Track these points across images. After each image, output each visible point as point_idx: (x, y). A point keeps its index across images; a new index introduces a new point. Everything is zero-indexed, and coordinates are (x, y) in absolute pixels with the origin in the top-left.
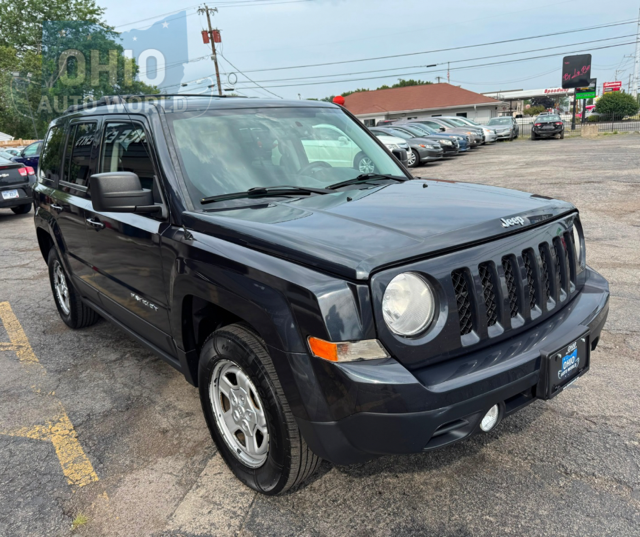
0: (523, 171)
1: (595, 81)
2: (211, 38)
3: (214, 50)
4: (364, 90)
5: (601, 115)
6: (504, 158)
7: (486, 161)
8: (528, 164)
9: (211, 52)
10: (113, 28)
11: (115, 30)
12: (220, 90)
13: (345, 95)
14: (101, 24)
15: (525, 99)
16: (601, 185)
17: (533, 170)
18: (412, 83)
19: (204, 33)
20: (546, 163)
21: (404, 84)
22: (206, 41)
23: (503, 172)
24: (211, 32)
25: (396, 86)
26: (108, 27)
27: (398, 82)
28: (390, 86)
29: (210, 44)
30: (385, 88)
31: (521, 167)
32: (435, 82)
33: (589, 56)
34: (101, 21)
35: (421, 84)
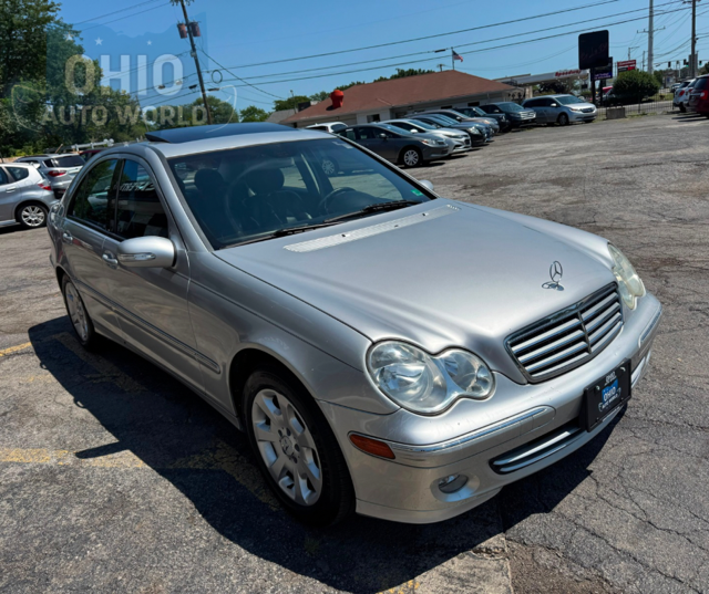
0: (566, 158)
1: (611, 60)
2: (189, 31)
3: (193, 46)
4: (359, 83)
6: (538, 146)
7: (518, 151)
8: (569, 152)
9: (190, 48)
10: (71, 26)
11: (74, 29)
12: (203, 90)
14: (58, 22)
15: (533, 84)
16: (663, 166)
17: (577, 156)
18: (412, 73)
19: (180, 26)
20: (587, 149)
21: (402, 74)
22: (182, 35)
23: (544, 161)
24: (188, 24)
25: (394, 77)
26: (65, 26)
27: (396, 73)
28: (388, 77)
29: (188, 39)
30: (382, 79)
31: (562, 155)
32: (438, 70)
33: (606, 33)
34: (57, 19)
35: (422, 73)
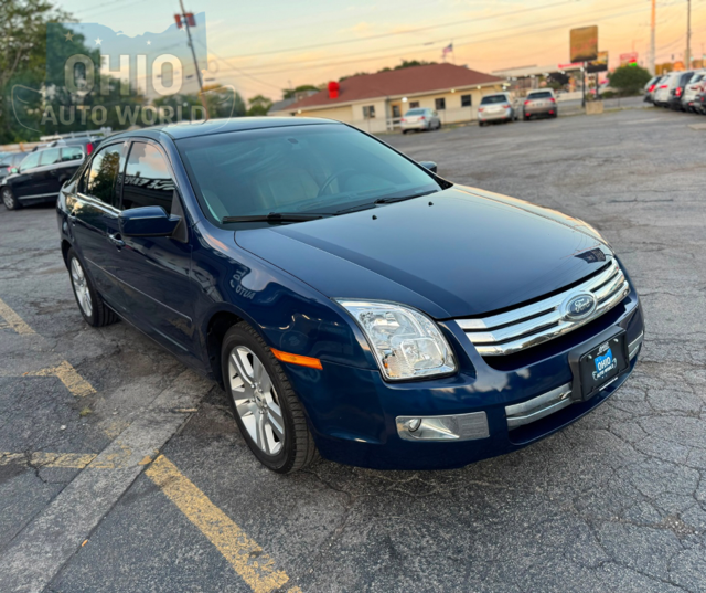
1: (605, 53)
4: (364, 74)
5: (614, 90)
13: (342, 80)
18: (415, 64)
21: (406, 65)
25: (398, 68)
27: (400, 63)
28: (392, 68)
30: (386, 70)
33: (595, 29)
35: (426, 65)
